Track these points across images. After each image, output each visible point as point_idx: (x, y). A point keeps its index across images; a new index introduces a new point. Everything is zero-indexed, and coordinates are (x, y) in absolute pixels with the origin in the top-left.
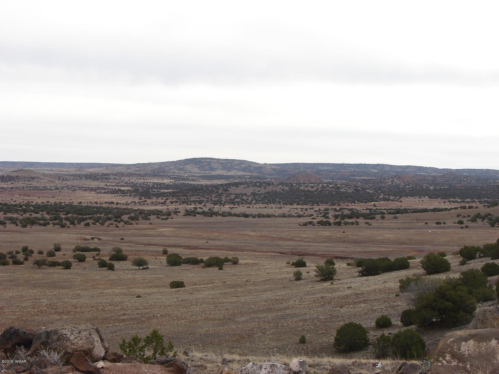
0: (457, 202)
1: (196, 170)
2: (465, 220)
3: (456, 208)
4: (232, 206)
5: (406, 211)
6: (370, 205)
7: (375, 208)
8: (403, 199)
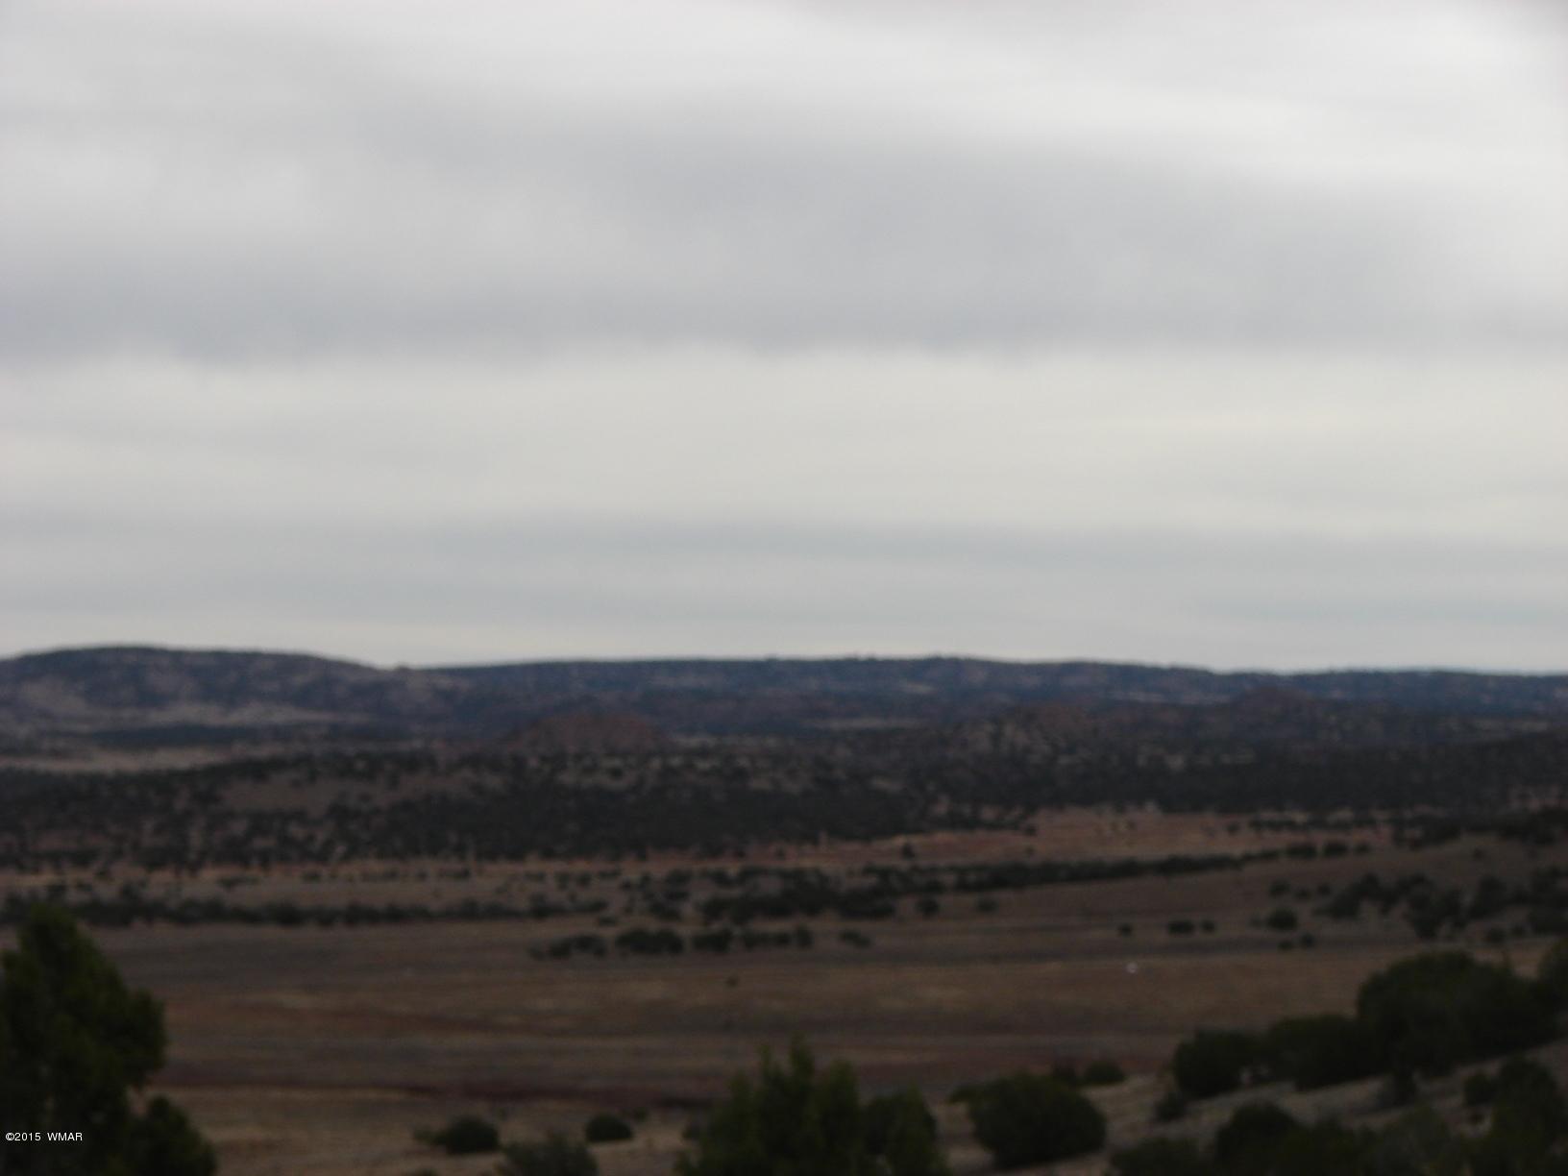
0: (1291, 825)
1: (70, 705)
2: (1303, 911)
3: (1269, 856)
4: (231, 871)
5: (1049, 874)
6: (887, 851)
7: (904, 865)
8: (1042, 819)
